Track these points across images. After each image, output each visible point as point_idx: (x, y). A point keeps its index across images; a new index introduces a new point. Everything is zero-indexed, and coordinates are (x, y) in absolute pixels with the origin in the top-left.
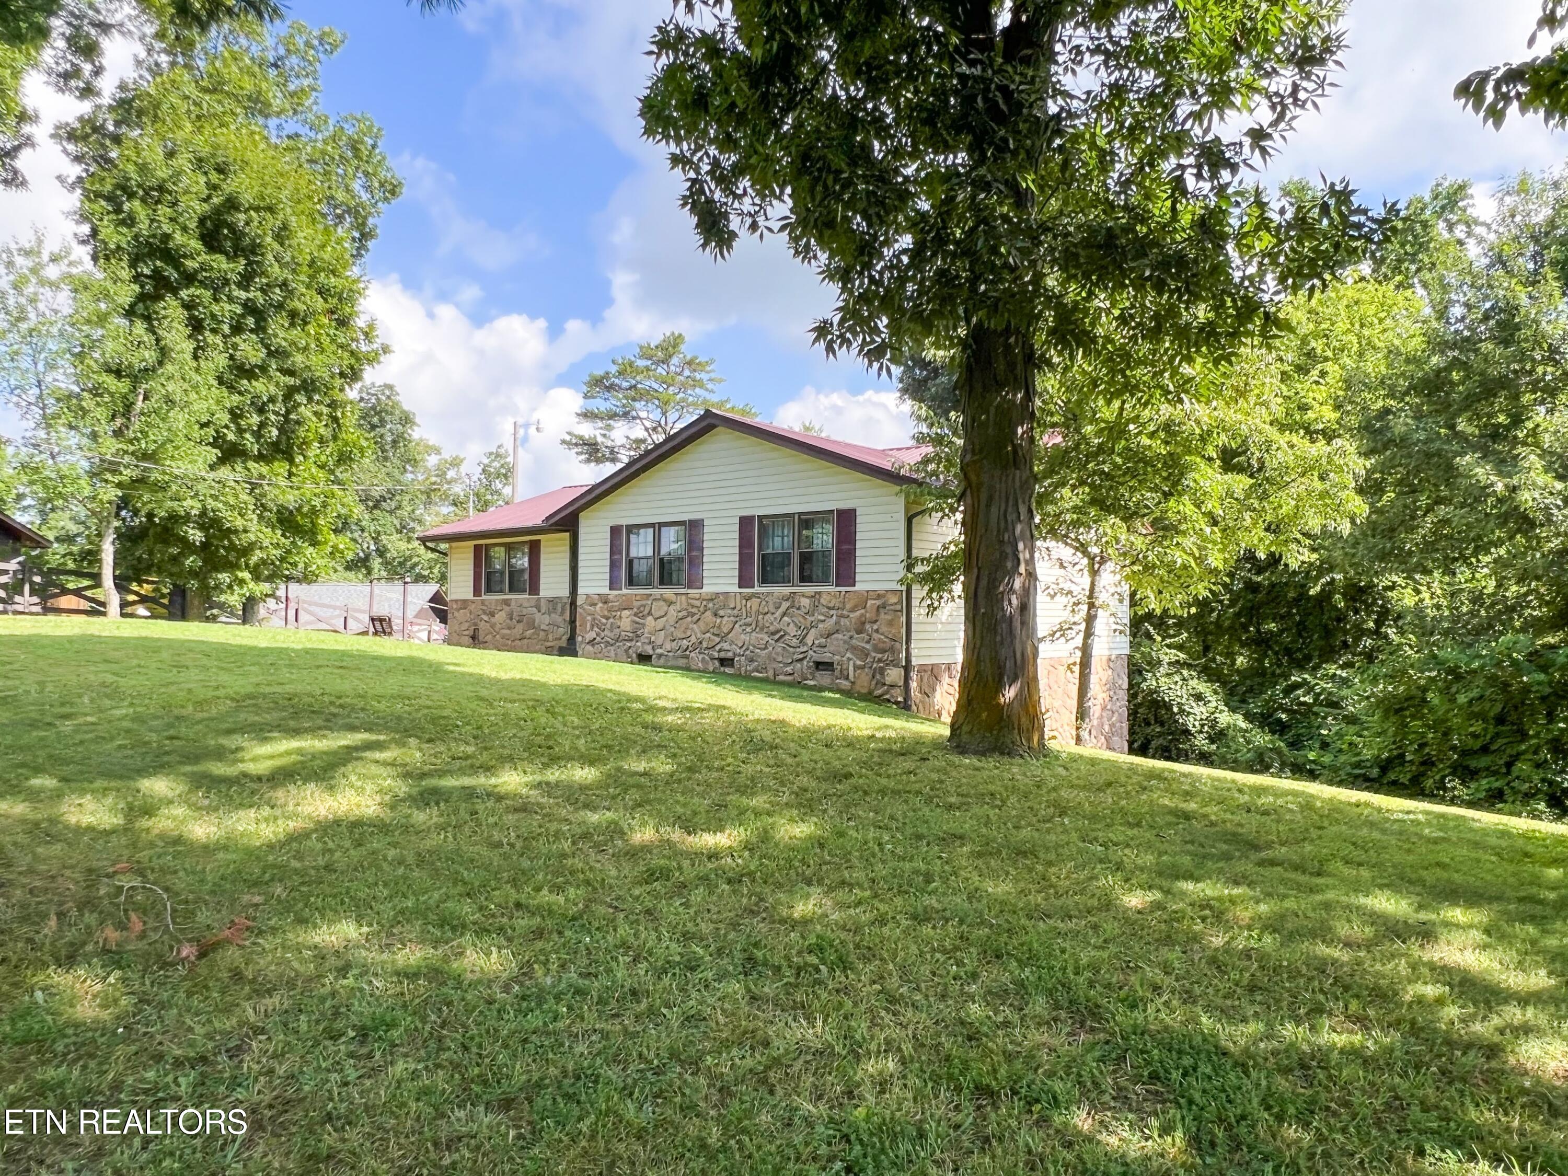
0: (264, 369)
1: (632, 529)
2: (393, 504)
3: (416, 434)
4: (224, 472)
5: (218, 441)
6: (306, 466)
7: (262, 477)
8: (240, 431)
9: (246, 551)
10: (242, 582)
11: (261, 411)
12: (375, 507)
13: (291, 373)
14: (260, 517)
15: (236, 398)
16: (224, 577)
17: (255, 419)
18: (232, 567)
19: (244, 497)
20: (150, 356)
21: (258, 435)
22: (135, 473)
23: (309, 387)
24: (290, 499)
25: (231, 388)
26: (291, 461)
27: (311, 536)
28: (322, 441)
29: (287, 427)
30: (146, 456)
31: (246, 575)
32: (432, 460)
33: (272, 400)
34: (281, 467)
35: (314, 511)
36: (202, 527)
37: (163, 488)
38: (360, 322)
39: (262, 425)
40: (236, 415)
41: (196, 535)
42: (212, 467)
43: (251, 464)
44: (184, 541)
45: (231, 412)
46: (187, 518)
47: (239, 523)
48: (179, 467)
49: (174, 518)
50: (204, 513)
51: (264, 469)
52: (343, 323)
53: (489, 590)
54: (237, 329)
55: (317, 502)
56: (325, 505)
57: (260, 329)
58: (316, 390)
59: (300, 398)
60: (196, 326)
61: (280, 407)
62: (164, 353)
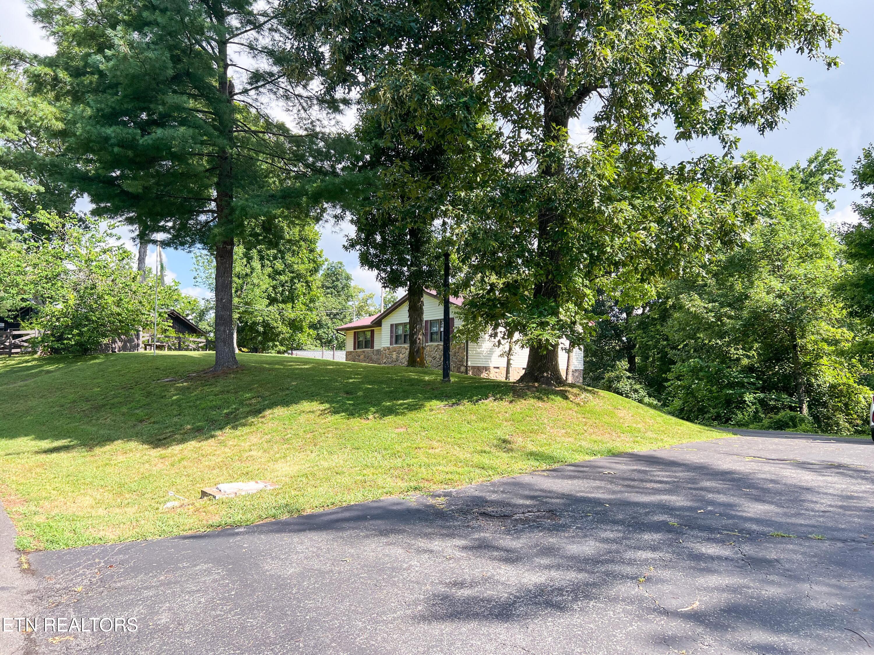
0: (284, 271)
1: (397, 325)
2: (342, 316)
3: (352, 284)
4: (270, 308)
5: (269, 297)
6: (299, 305)
7: (283, 309)
8: (276, 293)
9: (278, 335)
10: (276, 346)
11: (283, 286)
12: (334, 318)
13: (293, 272)
14: (283, 323)
15: (275, 282)
16: (271, 344)
17: (281, 289)
18: (273, 340)
19: (277, 316)
20: (248, 271)
21: (282, 294)
22: (244, 309)
23: (299, 276)
24: (292, 316)
25: (274, 279)
26: (293, 303)
27: (300, 329)
28: (304, 294)
29: (292, 291)
30: (247, 303)
31: (278, 343)
32: (361, 296)
33: (286, 282)
34: (290, 305)
35: (301, 321)
36: (263, 326)
37: (252, 313)
38: (318, 250)
39: (283, 291)
40: (274, 288)
41: (261, 329)
42: (267, 306)
43: (280, 305)
44: (257, 331)
45: (273, 287)
46: (259, 323)
47: (275, 325)
48: (258, 307)
49: (255, 323)
50: (264, 321)
51: (284, 306)
52: (312, 251)
53: (358, 348)
54: (275, 258)
55: (302, 317)
56: (304, 318)
57: (283, 258)
58: (301, 277)
59: (296, 281)
60: (262, 258)
61: (289, 284)
62: (253, 269)
